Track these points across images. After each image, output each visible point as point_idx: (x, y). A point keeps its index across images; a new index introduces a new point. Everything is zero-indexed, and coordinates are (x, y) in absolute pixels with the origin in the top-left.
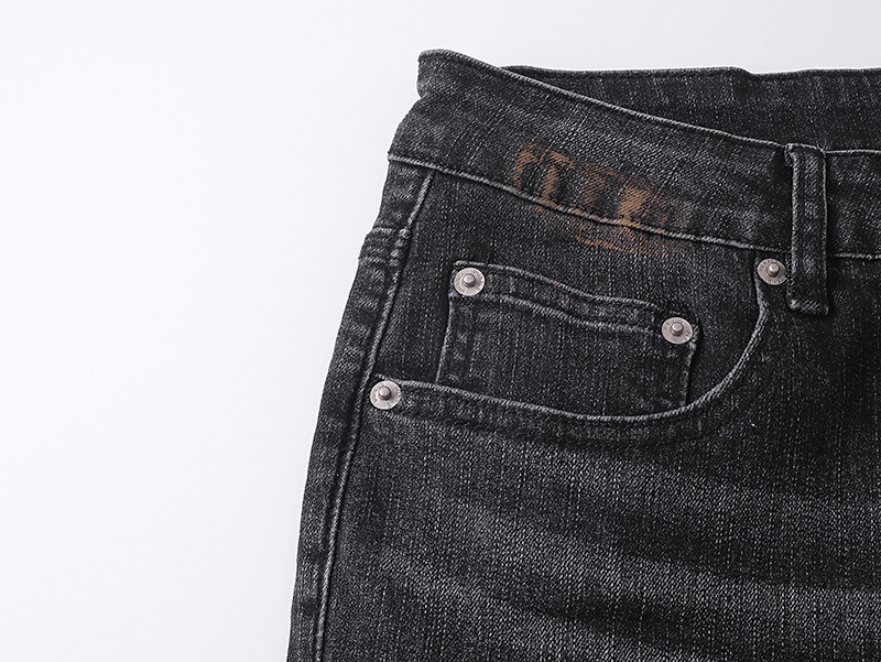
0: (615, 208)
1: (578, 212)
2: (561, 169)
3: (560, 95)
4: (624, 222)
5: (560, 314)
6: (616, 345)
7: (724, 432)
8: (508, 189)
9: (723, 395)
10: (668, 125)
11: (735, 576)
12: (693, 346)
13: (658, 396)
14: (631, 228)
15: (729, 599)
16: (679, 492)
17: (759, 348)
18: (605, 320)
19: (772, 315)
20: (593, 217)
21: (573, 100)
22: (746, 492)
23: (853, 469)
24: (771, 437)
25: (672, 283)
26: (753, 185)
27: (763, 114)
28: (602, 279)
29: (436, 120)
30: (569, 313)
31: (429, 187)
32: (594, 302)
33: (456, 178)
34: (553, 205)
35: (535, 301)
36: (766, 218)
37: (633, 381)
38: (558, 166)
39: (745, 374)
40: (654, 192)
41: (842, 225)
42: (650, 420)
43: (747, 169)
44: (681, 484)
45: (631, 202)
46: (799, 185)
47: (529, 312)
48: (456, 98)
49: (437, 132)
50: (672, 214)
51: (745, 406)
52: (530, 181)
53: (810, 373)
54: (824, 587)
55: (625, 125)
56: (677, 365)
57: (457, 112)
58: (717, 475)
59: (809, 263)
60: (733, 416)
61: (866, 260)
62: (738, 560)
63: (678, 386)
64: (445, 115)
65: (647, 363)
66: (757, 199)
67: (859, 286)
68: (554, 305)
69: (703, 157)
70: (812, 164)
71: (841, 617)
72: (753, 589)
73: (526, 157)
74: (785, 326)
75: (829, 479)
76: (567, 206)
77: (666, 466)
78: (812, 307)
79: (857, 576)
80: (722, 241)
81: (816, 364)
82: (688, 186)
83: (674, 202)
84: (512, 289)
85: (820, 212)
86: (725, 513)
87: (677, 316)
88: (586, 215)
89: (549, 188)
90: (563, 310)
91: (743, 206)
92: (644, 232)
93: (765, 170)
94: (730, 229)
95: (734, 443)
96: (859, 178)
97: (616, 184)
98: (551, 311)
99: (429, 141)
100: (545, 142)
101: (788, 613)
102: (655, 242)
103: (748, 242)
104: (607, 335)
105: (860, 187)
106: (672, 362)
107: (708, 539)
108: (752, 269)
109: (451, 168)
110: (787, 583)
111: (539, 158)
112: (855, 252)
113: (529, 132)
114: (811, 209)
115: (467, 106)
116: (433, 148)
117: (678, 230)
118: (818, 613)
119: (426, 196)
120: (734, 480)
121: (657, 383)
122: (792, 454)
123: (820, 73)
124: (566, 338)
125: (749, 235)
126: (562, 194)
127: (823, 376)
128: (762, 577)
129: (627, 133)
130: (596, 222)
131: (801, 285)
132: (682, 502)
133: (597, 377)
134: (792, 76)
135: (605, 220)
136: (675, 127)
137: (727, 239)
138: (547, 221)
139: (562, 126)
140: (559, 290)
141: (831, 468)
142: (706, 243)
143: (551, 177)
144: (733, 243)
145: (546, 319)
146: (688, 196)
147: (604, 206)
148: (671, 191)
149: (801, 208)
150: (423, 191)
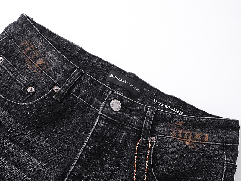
0: (37, 61)
1: (29, 58)
2: (31, 48)
3: (40, 34)
4: (36, 64)
5: (12, 75)
6: (17, 86)
7: (23, 112)
8: (19, 47)
9: (27, 105)
10: (57, 51)
11: (8, 139)
12: (31, 94)
13: (18, 99)
14: (37, 66)
15: (4, 142)
16: (7, 118)
17: (40, 101)
18: (19, 80)
19: (47, 96)
20: (32, 60)
21: (42, 37)
22: (20, 125)
23: (45, 133)
24: (31, 118)
25: (37, 81)
26: (65, 71)
27: (82, 60)
28: (26, 73)
29: (15, 27)
30: (14, 75)
31: (5, 38)
32: (21, 76)
33: (11, 39)
34: (26, 54)
35: (8, 70)
36: (62, 78)
37: (15, 94)
38: (31, 47)
39: (34, 103)
40: (46, 62)
41: (75, 88)
42: (11, 102)
43: (65, 67)
44: (9, 116)
45: (40, 61)
46: (72, 76)
47: (6, 71)
48: (21, 25)
49: (13, 29)
50: (46, 68)
51: (29, 109)
52: (24, 48)
53: (47, 110)
54: (24, 151)
55: (48, 47)
56: (26, 96)
57: (19, 28)
58: (16, 119)
59: (63, 91)
60: (26, 110)
61: (75, 97)
62: (11, 136)
63: (23, 99)
64: (17, 27)
65: (20, 92)
66: (64, 74)
67: (70, 100)
68: (12, 73)
69: (59, 61)
70: (78, 73)
71: (23, 158)
72: (10, 143)
73: (26, 42)
74: (48, 100)
75: (39, 132)
76: (28, 56)
77: (8, 111)
78: (57, 99)
79: (31, 152)
80: (51, 78)
81: (49, 110)
82: (53, 64)
83: (48, 66)
84: (6, 65)
85: (72, 83)
86: (13, 126)
87: (33, 87)
88: (30, 59)
89: (26, 51)
90: (13, 74)
91: (60, 74)
92: (39, 68)
93: (69, 70)
94: (55, 77)
95: (23, 115)
96: (86, 81)
97: (40, 57)
98: (11, 73)
99: (11, 30)
100: (32, 42)
101: (13, 151)
102: (39, 71)
103: (56, 81)
104: (18, 83)
105: (85, 83)
106: (25, 95)
107: (7, 129)
108: (53, 86)
109: (11, 37)
110: (17, 146)
111: (28, 44)
112: (74, 94)
113: (30, 38)
114: (70, 81)
115: (22, 27)
116: (11, 32)
117: (45, 72)
118: (19, 154)
119: (3, 40)
120: (19, 121)
121: (20, 97)
122: (34, 123)
123: (98, 58)
124: (10, 80)
125: (57, 80)
126: (29, 53)
127: (49, 113)
128: (13, 142)
129: (48, 48)
130: (32, 62)
131: (58, 94)
132: (7, 120)
133: (9, 89)
134: (93, 56)
135: (33, 62)
136: (58, 52)
137: (52, 78)
138: (22, 56)
139: (37, 40)
140: (15, 70)
141: (41, 131)
142: (48, 77)
143: (28, 49)
144: (53, 80)
145: (9, 74)
146: (52, 67)
147: (35, 59)
148: (49, 64)
149: (69, 80)
150: (3, 39)
